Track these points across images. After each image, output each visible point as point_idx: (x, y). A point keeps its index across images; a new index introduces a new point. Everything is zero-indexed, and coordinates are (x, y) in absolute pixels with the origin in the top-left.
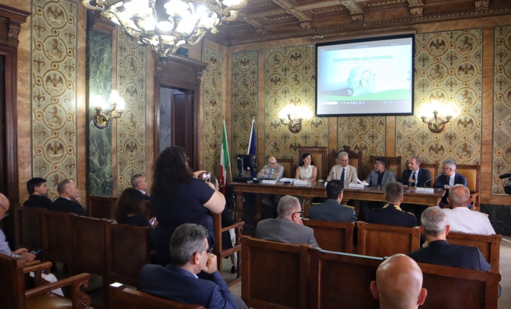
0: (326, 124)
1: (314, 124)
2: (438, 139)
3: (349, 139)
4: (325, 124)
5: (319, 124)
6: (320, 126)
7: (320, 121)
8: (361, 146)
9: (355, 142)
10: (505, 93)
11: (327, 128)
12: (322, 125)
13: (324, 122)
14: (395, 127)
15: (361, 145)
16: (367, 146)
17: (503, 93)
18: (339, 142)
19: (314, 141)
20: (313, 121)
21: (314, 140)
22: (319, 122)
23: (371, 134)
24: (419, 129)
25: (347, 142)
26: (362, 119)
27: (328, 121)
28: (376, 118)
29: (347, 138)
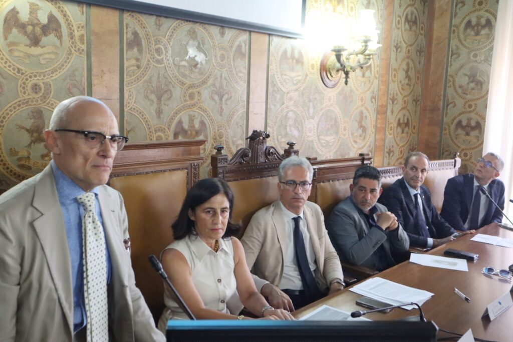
0: (77, 34)
1: (22, 27)
2: (332, 102)
3: (159, 99)
4: (71, 35)
5: (45, 29)
6: (52, 38)
7: (52, 18)
8: (192, 125)
9: (176, 114)
10: (403, 15)
11: (80, 51)
12: (60, 37)
13: (69, 25)
14: (268, 67)
15: (191, 119)
16: (208, 122)
17: (401, 15)
18: (126, 110)
19: (25, 110)
20: (14, 13)
21: (26, 103)
22: (44, 20)
23: (217, 85)
24: (307, 76)
25: (153, 109)
26: (194, 32)
27: (83, 23)
28: (230, 33)
29: (153, 97)
